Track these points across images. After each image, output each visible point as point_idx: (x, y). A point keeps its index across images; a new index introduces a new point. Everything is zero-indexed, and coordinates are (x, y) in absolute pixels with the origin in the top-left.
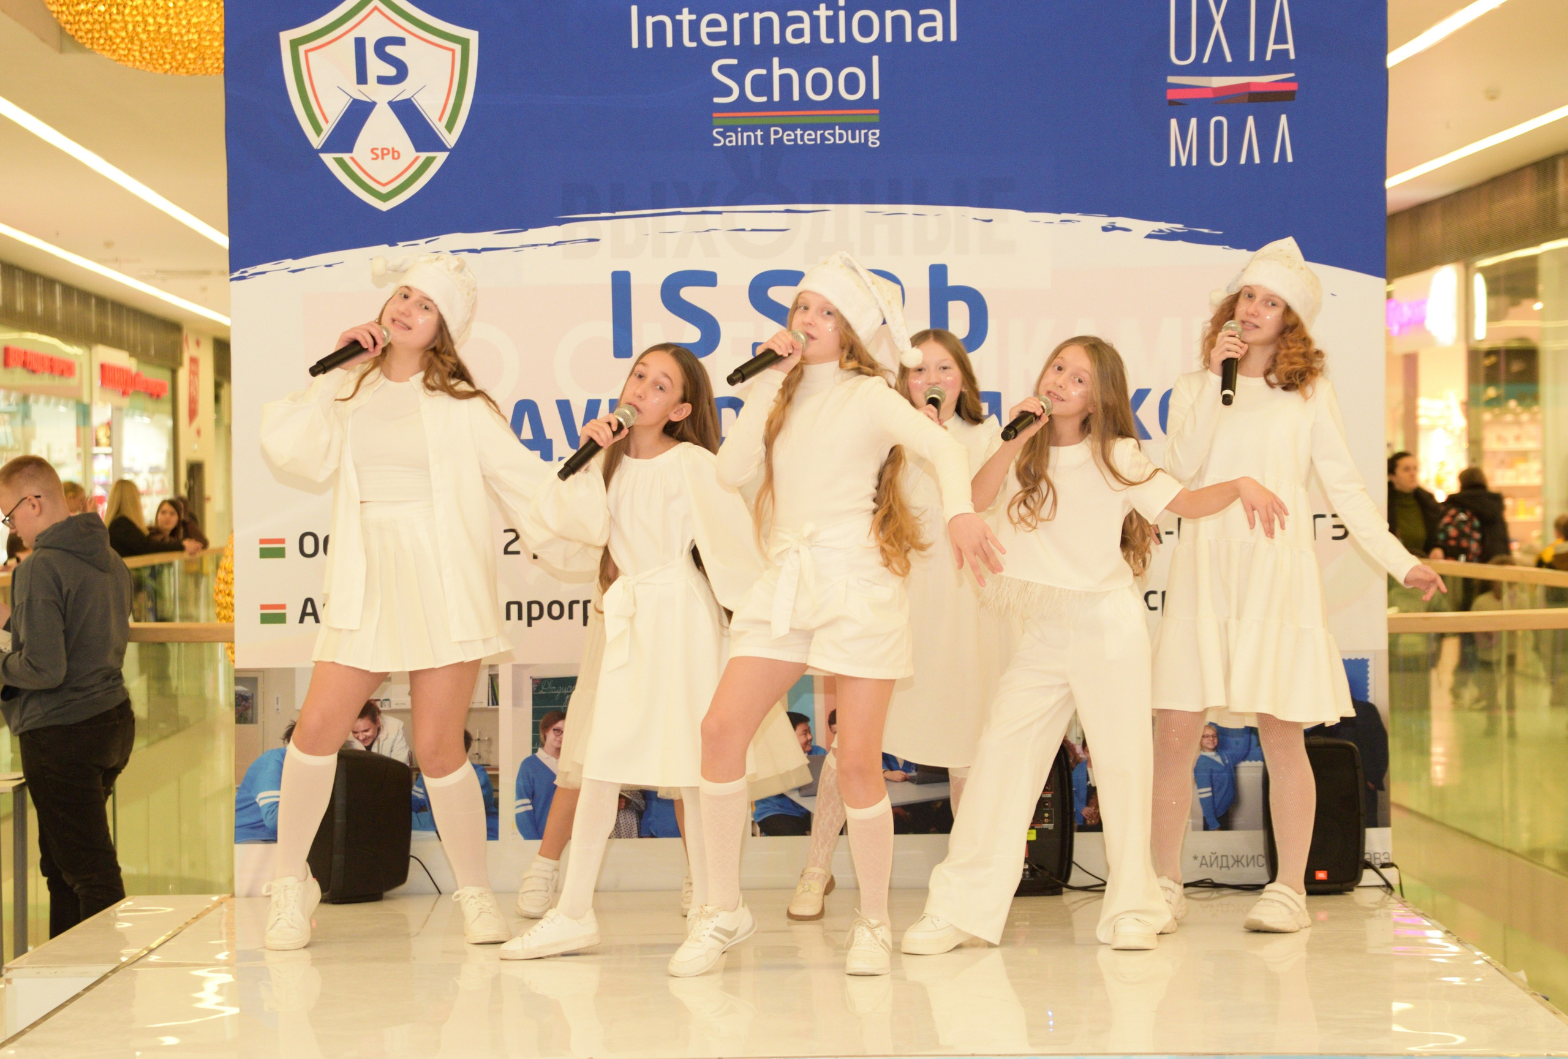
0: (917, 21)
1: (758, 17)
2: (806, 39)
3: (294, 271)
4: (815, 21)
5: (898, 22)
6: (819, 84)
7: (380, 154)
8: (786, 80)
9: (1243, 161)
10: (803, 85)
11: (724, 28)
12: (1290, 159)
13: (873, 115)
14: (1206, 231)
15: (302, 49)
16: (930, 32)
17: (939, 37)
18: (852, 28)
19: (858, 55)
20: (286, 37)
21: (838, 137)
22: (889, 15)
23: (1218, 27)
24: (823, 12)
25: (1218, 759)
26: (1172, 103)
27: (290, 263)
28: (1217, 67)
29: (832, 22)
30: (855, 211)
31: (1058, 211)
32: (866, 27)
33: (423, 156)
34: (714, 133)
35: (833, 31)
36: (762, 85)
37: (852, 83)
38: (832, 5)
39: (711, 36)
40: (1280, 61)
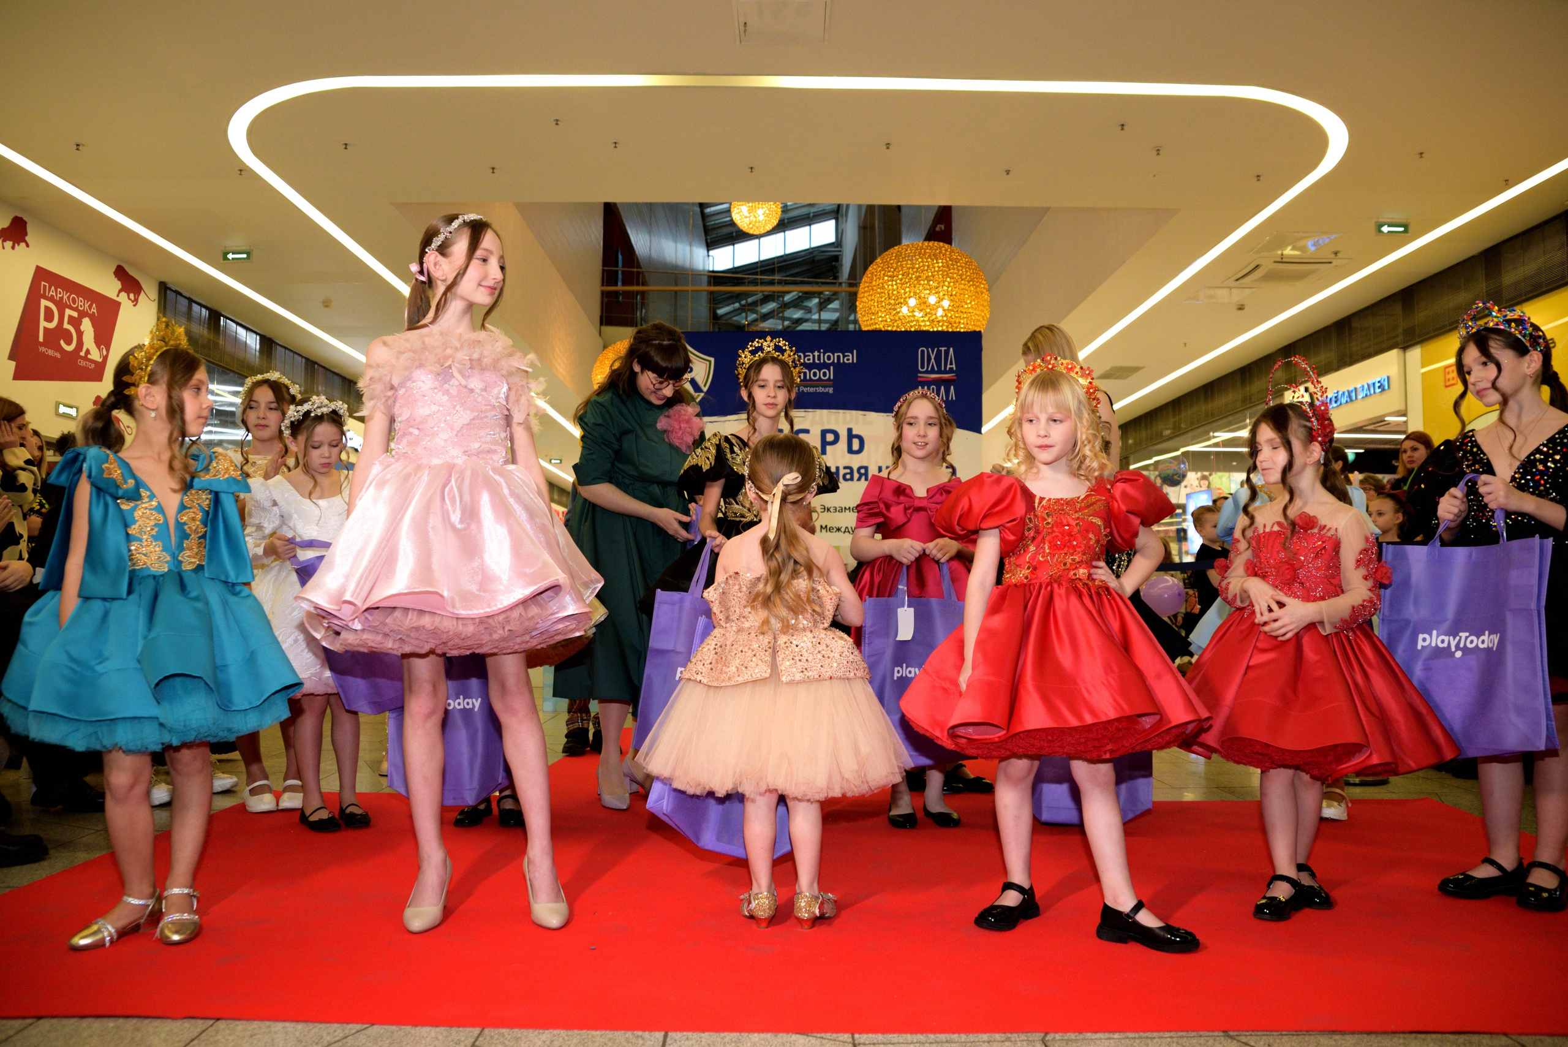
0: (844, 356)
2: (811, 361)
4: (814, 356)
5: (839, 357)
6: (815, 374)
8: (805, 374)
10: (810, 375)
12: (953, 398)
13: (831, 384)
16: (848, 360)
17: (850, 361)
18: (824, 358)
19: (826, 366)
21: (820, 390)
22: (836, 355)
23: (933, 360)
24: (816, 354)
26: (920, 382)
28: (933, 371)
29: (819, 357)
30: (825, 412)
31: (885, 412)
32: (829, 358)
33: (698, 394)
35: (819, 358)
37: (825, 374)
38: (819, 352)
40: (951, 371)
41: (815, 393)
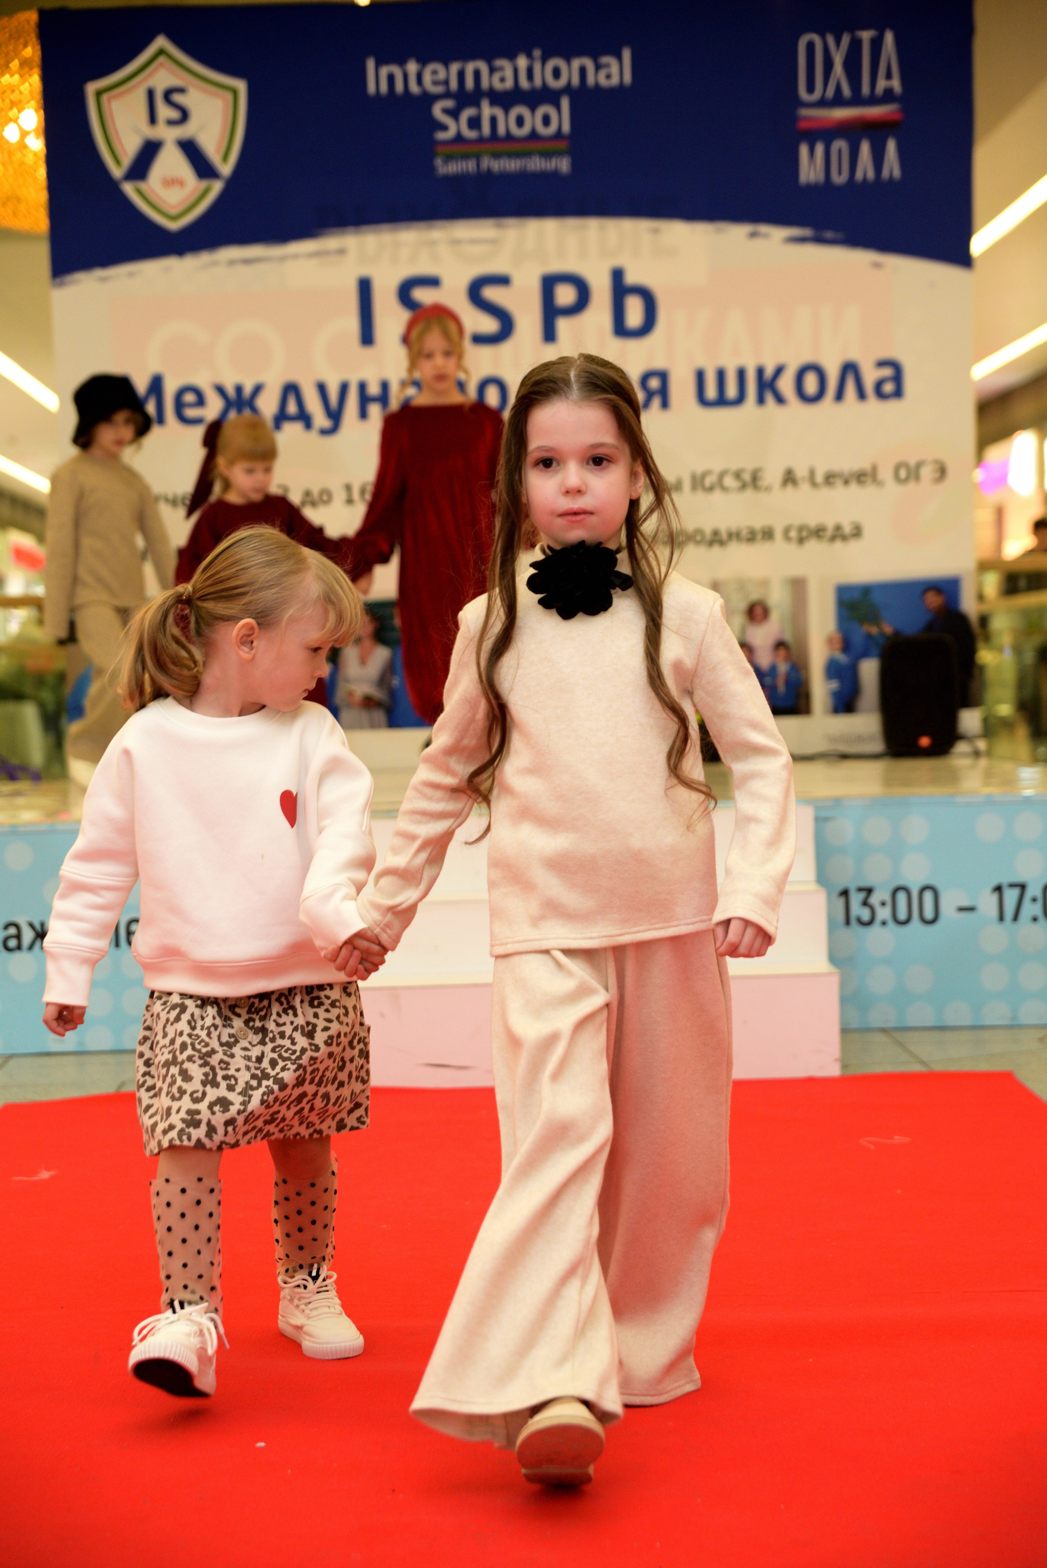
1: (470, 67)
3: (103, 280)
5: (583, 71)
6: (520, 121)
7: (171, 182)
8: (493, 121)
9: (859, 175)
10: (507, 123)
11: (442, 75)
12: (897, 173)
13: (563, 145)
14: (829, 235)
15: (105, 97)
16: (608, 77)
17: (615, 81)
20: (91, 88)
22: (576, 63)
25: (842, 658)
26: (803, 131)
27: (99, 273)
28: (838, 101)
30: (552, 223)
32: (557, 73)
33: (204, 184)
34: (438, 162)
36: (474, 123)
37: (546, 120)
38: (530, 56)
39: (435, 83)
40: (888, 96)
41: (523, 176)
